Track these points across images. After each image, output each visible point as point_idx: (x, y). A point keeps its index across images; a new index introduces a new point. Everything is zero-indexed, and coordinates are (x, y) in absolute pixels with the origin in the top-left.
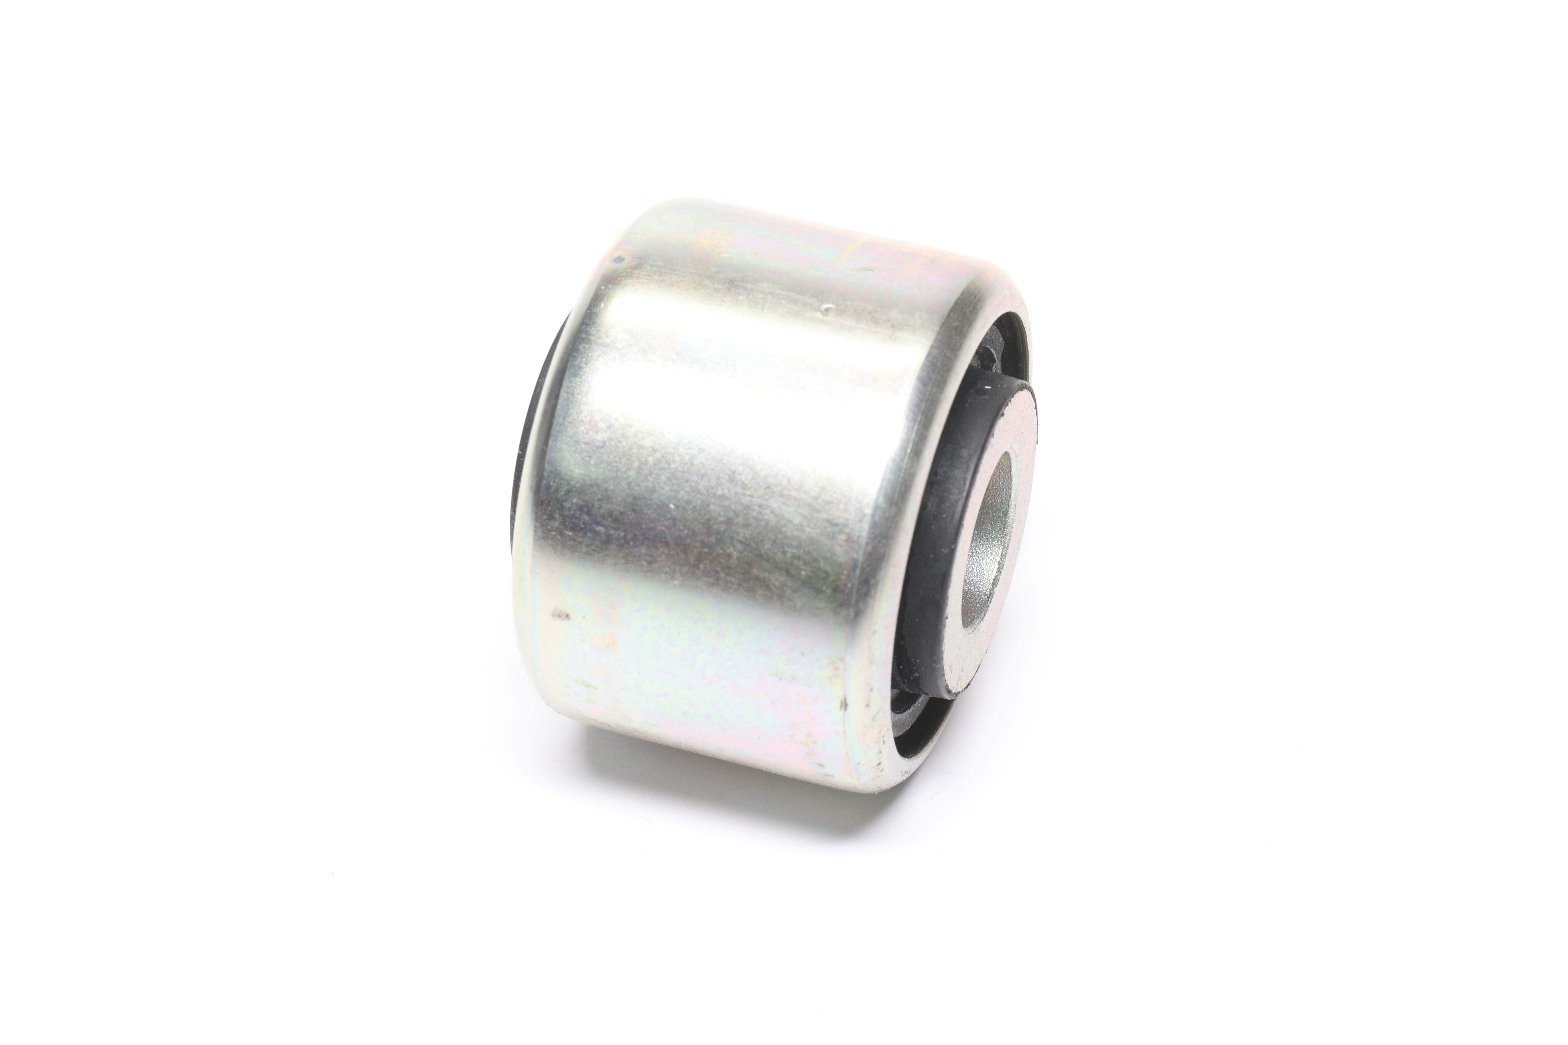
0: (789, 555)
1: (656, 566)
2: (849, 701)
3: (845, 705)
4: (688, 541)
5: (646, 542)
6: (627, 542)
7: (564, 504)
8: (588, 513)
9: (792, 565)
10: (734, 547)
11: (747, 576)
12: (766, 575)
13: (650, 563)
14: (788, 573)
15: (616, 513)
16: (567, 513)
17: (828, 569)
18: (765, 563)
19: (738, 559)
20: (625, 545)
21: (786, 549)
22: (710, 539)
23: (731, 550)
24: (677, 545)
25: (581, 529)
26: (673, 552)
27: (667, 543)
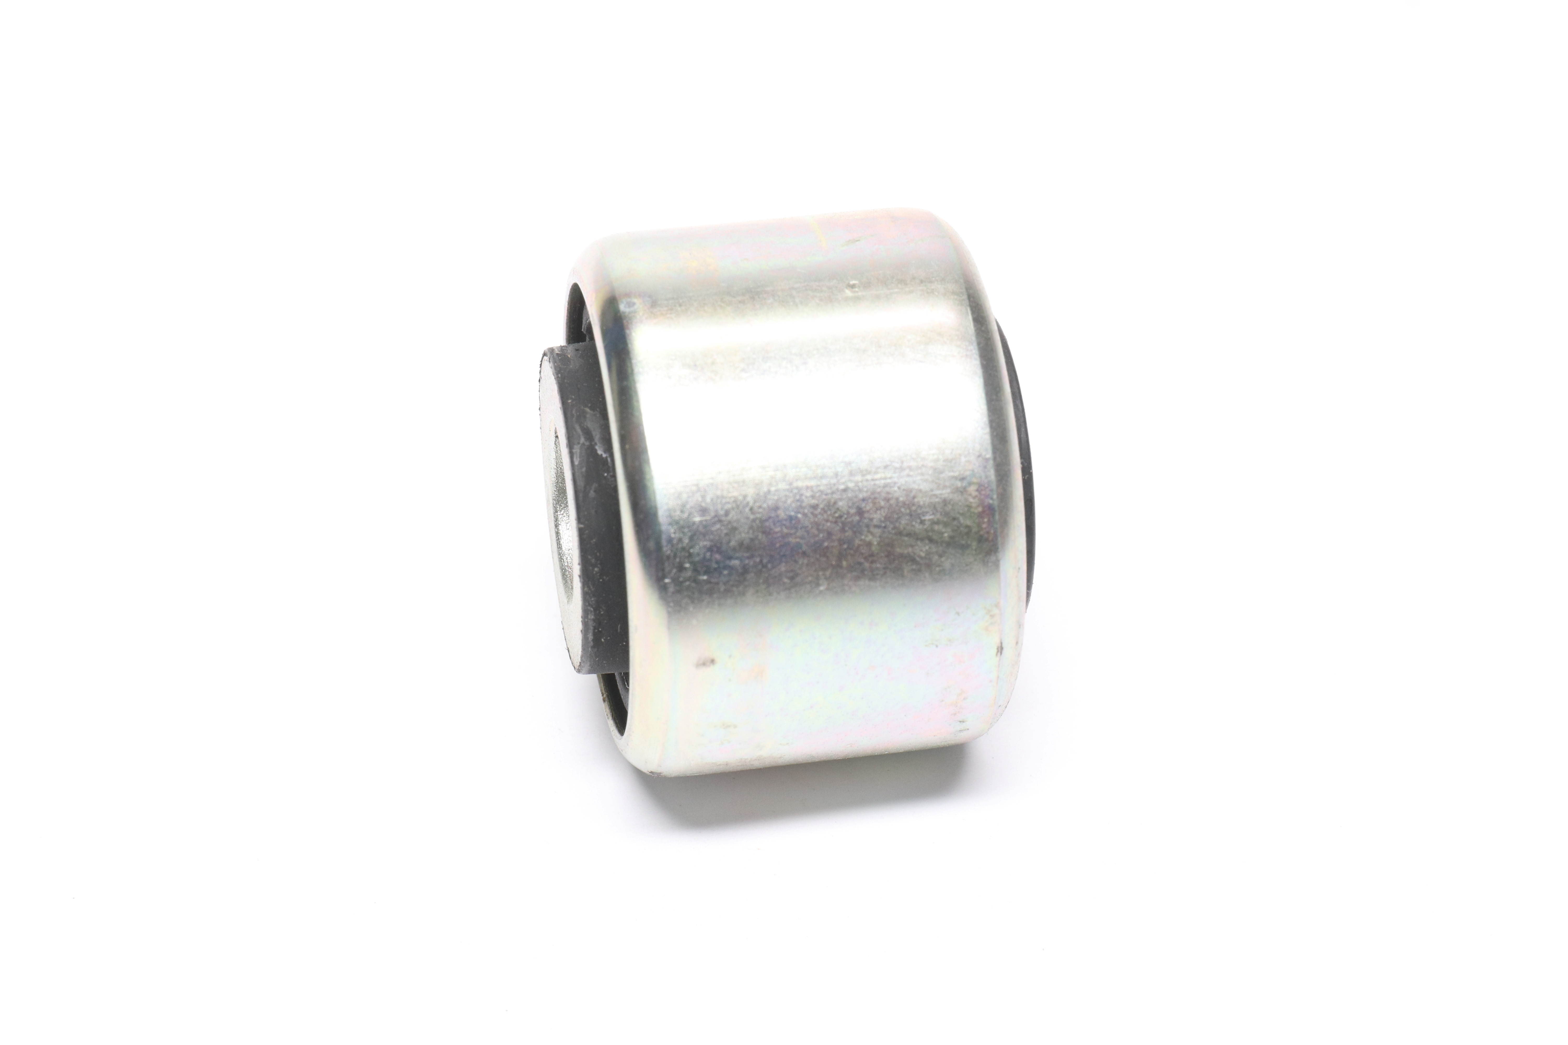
0: (927, 523)
1: (798, 579)
2: (1004, 645)
3: (1000, 649)
4: (826, 544)
5: (784, 559)
6: (765, 566)
7: (692, 551)
8: (719, 551)
9: (933, 531)
10: (872, 533)
11: (892, 557)
12: (910, 550)
13: (792, 579)
14: (931, 540)
15: (746, 542)
16: (697, 559)
17: (968, 522)
18: (906, 539)
19: (879, 544)
20: (764, 570)
21: (923, 518)
22: (847, 534)
23: (869, 538)
24: (815, 551)
25: (715, 569)
26: (812, 560)
27: (804, 553)
